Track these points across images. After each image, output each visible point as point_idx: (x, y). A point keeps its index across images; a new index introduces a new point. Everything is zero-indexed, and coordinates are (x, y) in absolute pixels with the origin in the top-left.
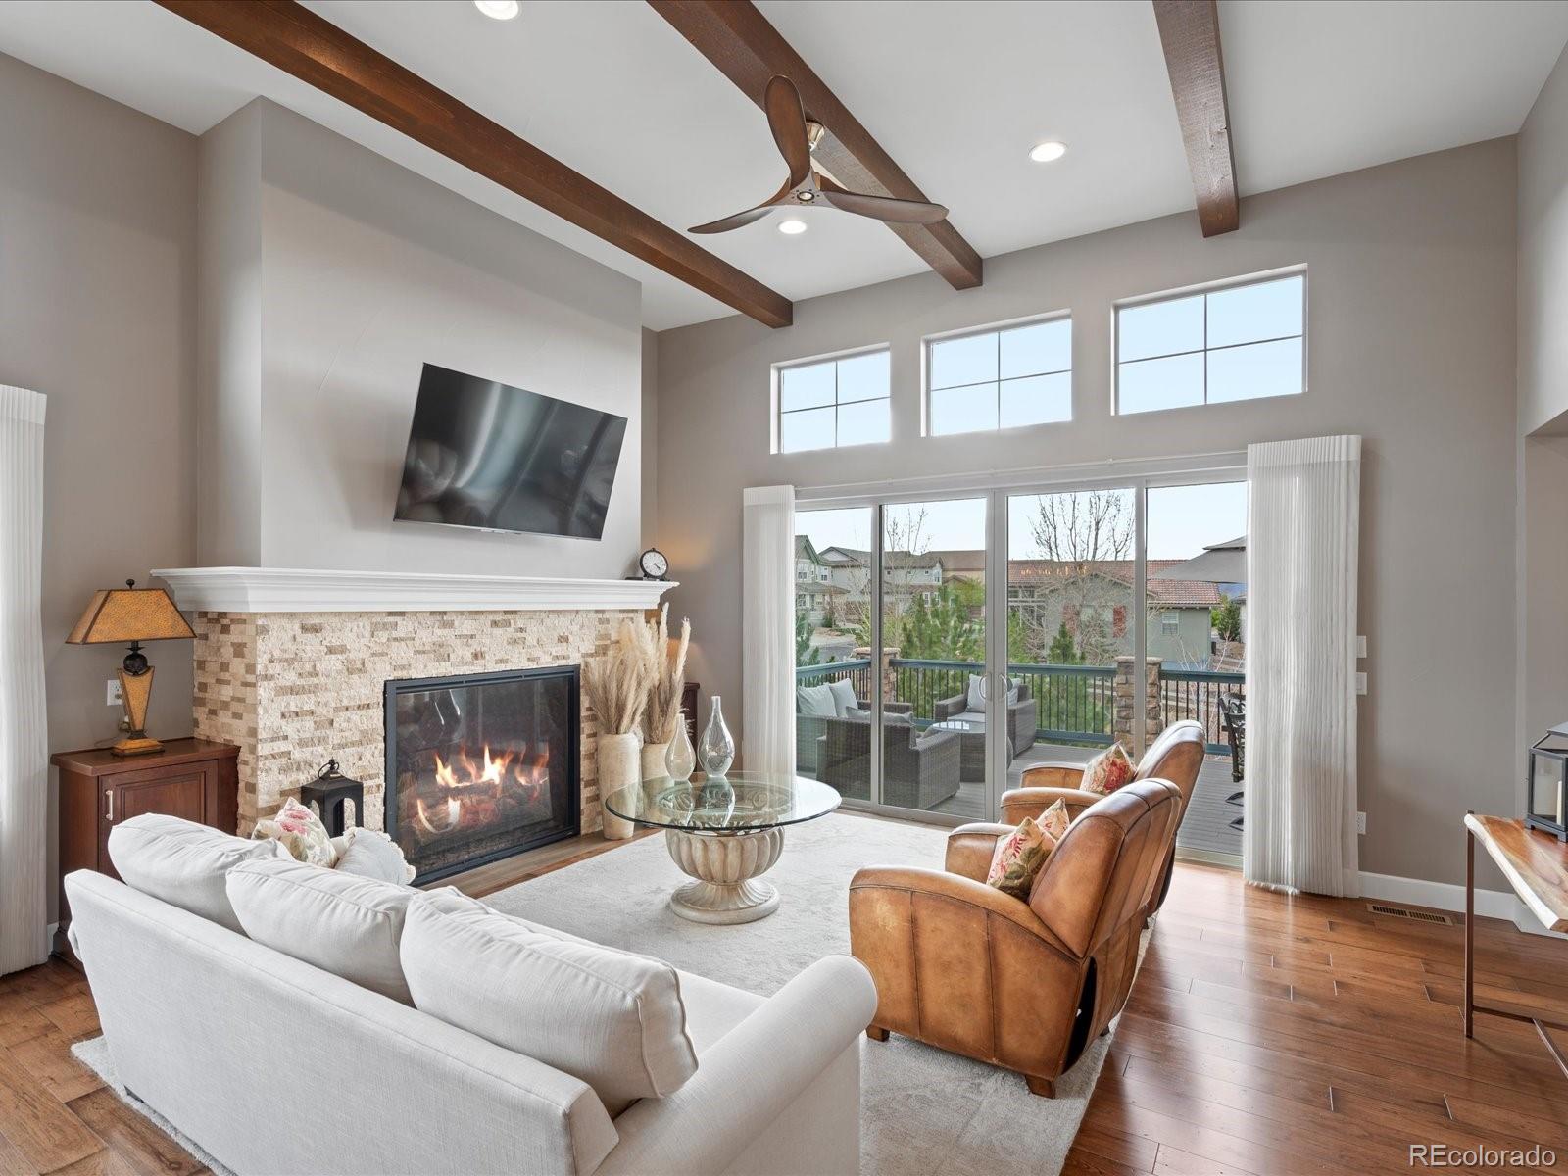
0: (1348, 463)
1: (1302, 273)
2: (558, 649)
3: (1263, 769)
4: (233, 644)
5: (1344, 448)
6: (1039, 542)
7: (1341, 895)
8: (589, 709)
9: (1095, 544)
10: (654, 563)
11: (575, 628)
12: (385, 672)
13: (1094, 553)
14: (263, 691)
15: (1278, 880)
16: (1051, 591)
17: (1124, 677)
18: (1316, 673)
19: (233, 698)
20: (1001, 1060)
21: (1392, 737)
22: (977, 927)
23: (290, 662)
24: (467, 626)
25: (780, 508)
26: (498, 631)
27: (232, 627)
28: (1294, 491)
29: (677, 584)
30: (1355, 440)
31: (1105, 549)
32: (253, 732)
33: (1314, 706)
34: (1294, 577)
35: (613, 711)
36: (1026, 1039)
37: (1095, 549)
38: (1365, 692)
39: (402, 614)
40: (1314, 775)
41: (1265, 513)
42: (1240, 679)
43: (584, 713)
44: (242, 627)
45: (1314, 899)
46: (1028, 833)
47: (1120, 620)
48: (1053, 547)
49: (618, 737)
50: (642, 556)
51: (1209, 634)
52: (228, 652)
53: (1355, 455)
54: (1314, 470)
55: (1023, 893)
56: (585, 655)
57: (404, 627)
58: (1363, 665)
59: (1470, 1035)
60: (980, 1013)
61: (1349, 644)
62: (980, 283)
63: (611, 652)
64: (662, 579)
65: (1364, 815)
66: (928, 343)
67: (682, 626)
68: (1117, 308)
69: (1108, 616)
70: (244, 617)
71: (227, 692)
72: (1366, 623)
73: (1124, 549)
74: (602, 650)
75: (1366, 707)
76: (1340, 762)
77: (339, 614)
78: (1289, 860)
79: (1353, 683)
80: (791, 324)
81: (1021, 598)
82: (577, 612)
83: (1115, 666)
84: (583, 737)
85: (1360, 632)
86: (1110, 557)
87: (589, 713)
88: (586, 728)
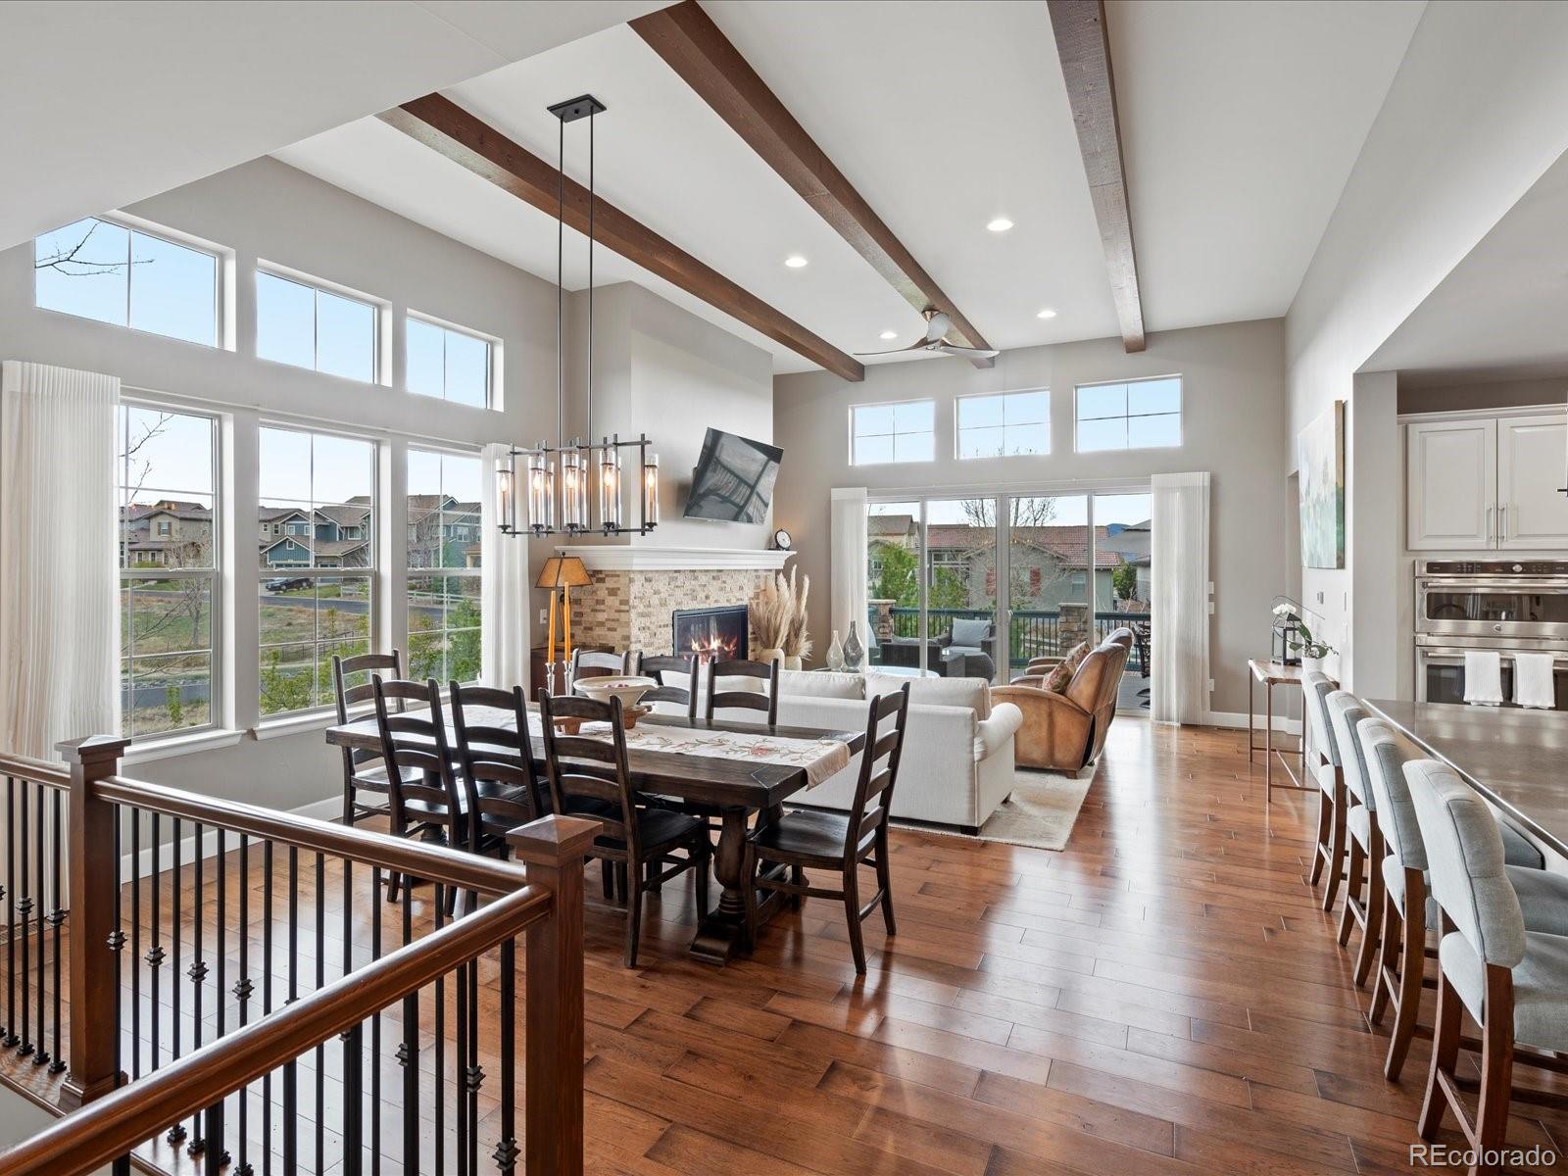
0: (1203, 487)
1: (1180, 377)
2: (738, 594)
3: (1160, 658)
4: (607, 589)
5: (1201, 479)
6: (969, 512)
7: (1201, 724)
8: (753, 633)
9: (1017, 513)
10: (784, 539)
11: (746, 581)
12: (673, 607)
13: (1016, 520)
14: (633, 614)
15: (1169, 719)
16: (979, 555)
17: (1065, 618)
18: (1188, 603)
19: (607, 620)
20: (1055, 766)
21: (1226, 637)
22: (1044, 707)
23: (641, 598)
24: (703, 579)
25: (858, 501)
26: (715, 583)
27: (607, 579)
28: (1176, 500)
29: (795, 553)
30: (1207, 475)
31: (1025, 517)
32: (627, 638)
33: (1186, 621)
34: (1177, 549)
35: (772, 634)
36: (1065, 754)
37: (1016, 518)
38: (1213, 613)
39: (679, 571)
40: (1187, 659)
41: (1162, 511)
42: (1148, 618)
43: (749, 636)
44: (617, 579)
45: (1187, 726)
46: (1062, 667)
47: (1038, 581)
48: (981, 516)
49: (774, 650)
50: (776, 537)
51: (1112, 594)
52: (602, 593)
53: (1207, 483)
54: (1186, 490)
55: (1063, 692)
56: (750, 599)
57: (681, 578)
58: (1212, 598)
59: (1251, 761)
60: (1044, 747)
61: (1205, 588)
62: (993, 366)
63: (761, 597)
64: (787, 550)
65: (1213, 680)
66: (957, 399)
67: (803, 580)
68: (1077, 387)
69: (1026, 577)
70: (618, 573)
71: (601, 617)
72: (1213, 575)
73: (1042, 517)
74: (757, 596)
75: (1214, 621)
76: (1200, 652)
77: (657, 571)
78: (1175, 707)
79: (1206, 608)
80: (863, 380)
81: (946, 561)
82: (747, 571)
83: (1059, 610)
84: (749, 651)
85: (1210, 580)
86: (1030, 524)
87: (754, 636)
88: (751, 645)
